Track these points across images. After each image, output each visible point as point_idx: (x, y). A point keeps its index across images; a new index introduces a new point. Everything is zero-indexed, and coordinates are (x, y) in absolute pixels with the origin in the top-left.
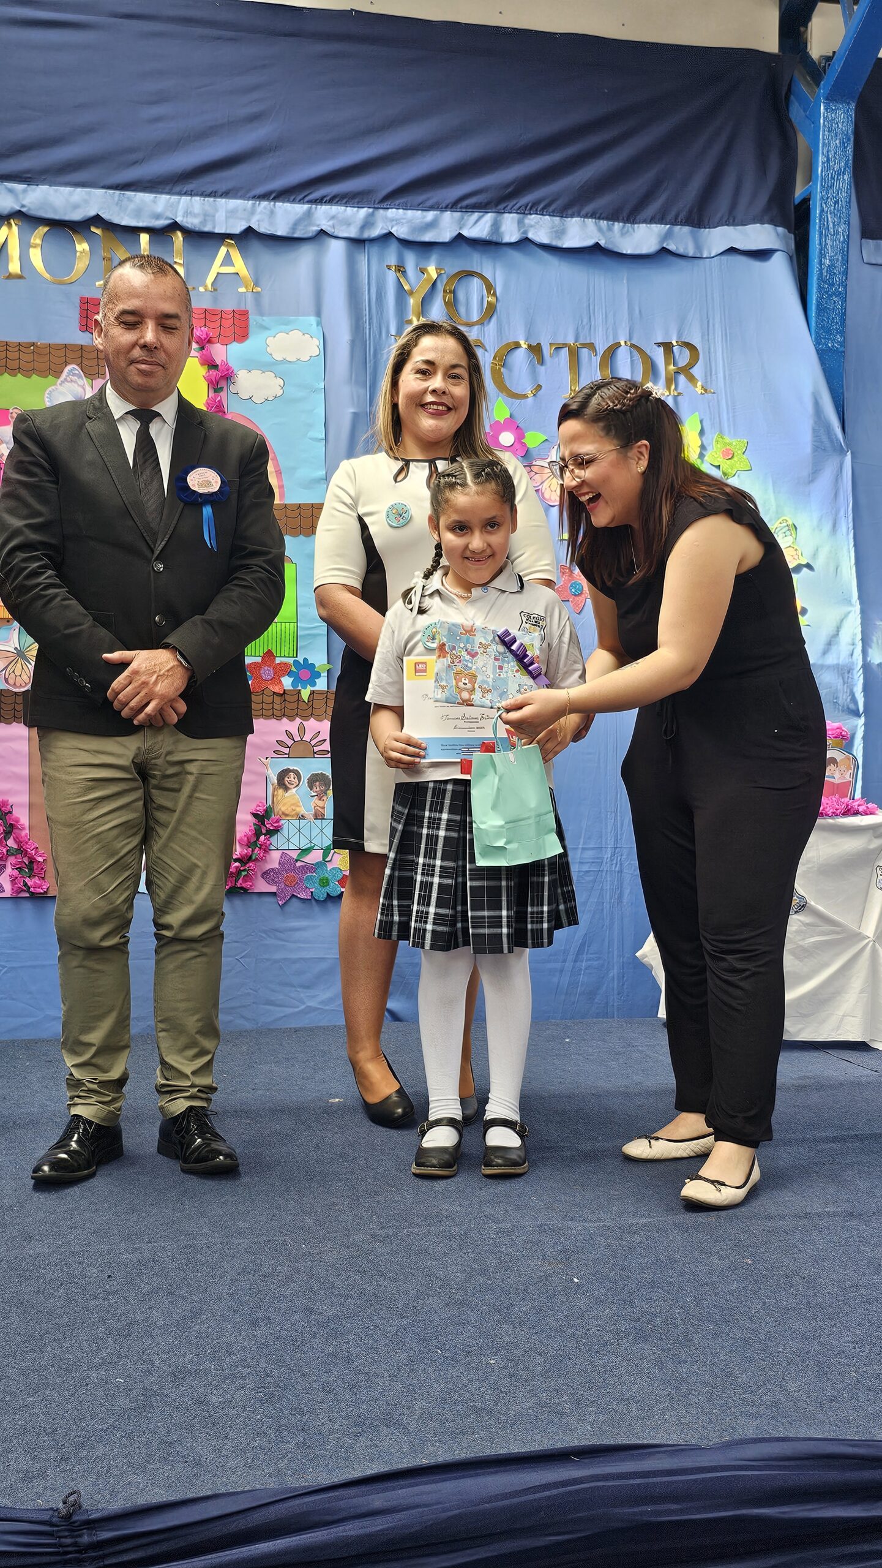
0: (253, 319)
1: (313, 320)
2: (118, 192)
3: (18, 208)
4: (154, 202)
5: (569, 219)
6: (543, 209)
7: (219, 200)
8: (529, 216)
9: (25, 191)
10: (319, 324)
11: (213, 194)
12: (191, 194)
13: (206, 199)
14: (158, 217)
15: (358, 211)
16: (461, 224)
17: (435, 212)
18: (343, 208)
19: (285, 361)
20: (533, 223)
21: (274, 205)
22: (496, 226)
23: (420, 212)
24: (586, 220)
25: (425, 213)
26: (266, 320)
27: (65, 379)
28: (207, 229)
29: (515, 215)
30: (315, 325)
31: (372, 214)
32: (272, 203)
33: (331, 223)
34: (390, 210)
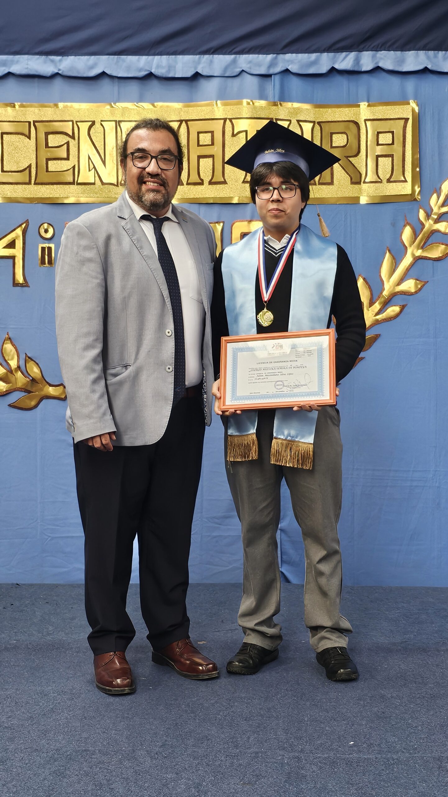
2: (116, 57)
3: (56, 71)
4: (138, 61)
5: (407, 52)
6: (390, 47)
7: (178, 56)
8: (380, 52)
9: (60, 61)
11: (175, 53)
12: (161, 54)
13: (171, 56)
14: (140, 70)
15: (267, 57)
16: (334, 60)
17: (317, 54)
18: (257, 55)
20: (382, 56)
21: (213, 56)
22: (357, 61)
23: (307, 54)
24: (419, 51)
25: (310, 55)
28: (171, 75)
29: (370, 52)
31: (276, 58)
32: (212, 56)
33: (248, 66)
34: (287, 54)
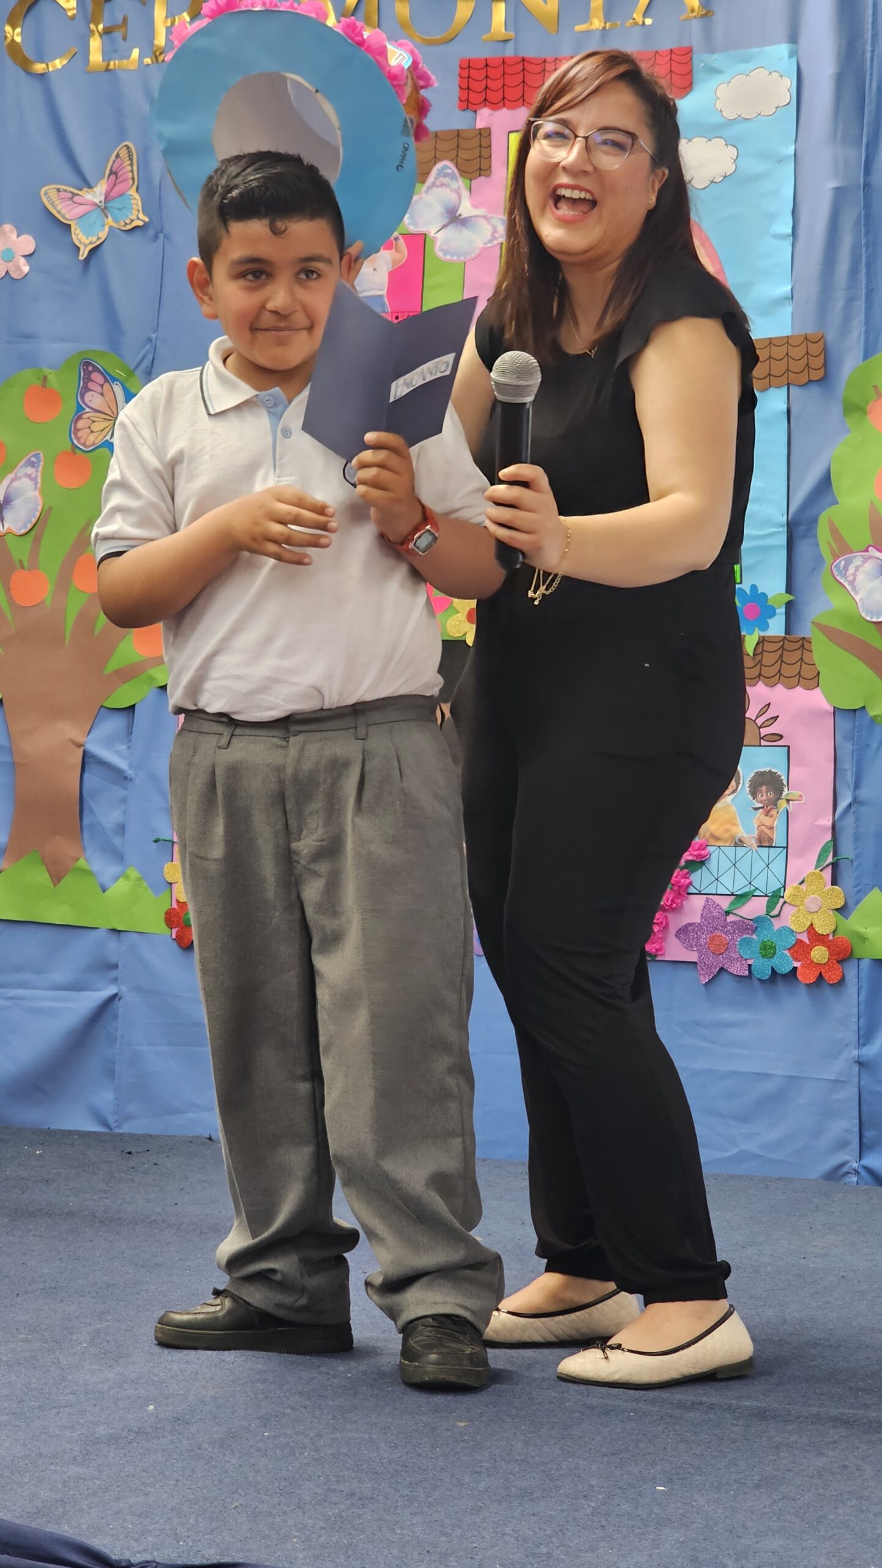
0: (700, 60)
1: (784, 49)
10: (792, 54)
19: (741, 120)
26: (717, 59)
27: (434, 185)
30: (786, 54)
